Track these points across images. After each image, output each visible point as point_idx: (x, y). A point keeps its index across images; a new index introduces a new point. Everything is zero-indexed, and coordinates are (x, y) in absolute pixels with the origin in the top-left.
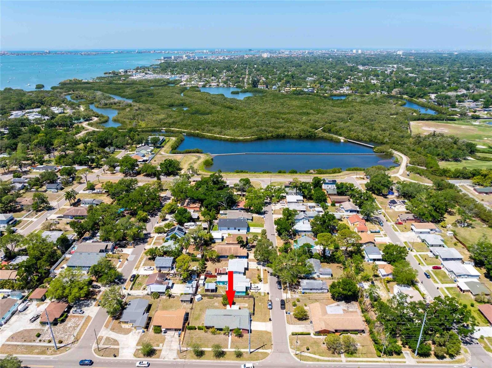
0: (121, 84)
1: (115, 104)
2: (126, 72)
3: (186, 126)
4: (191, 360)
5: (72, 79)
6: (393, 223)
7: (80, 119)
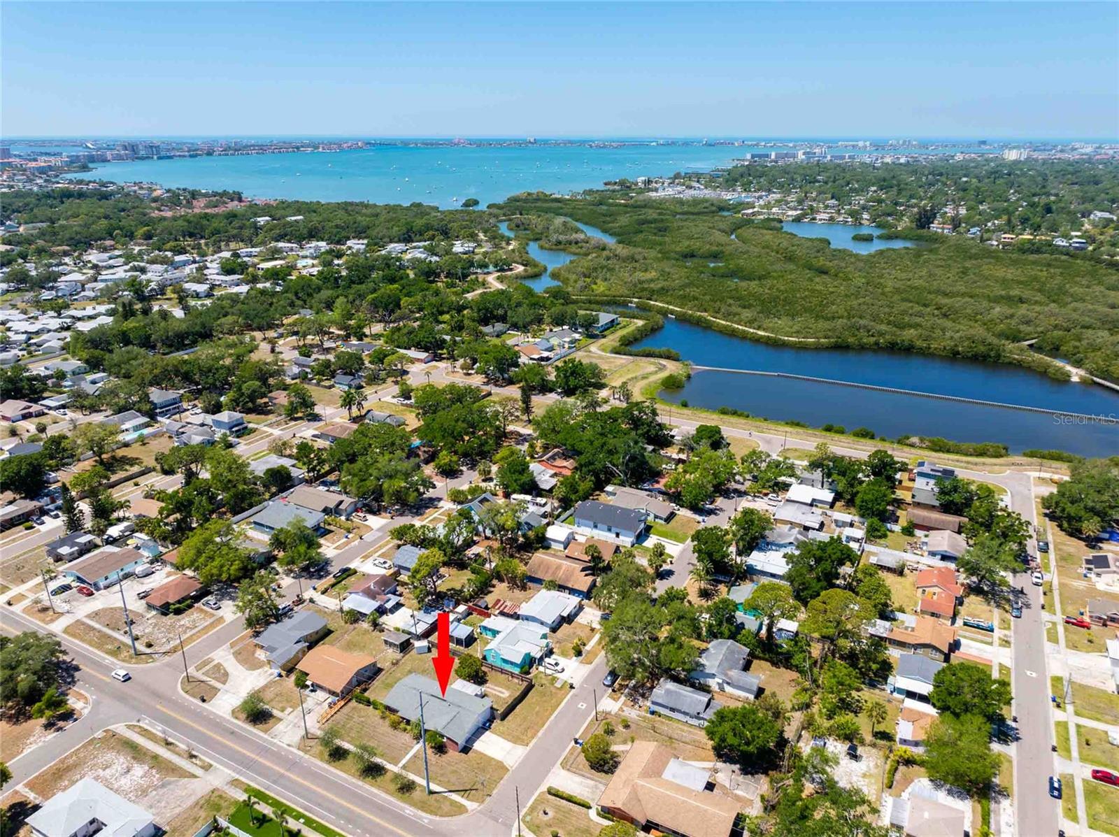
0: (621, 205)
1: (576, 243)
2: (649, 182)
3: (683, 300)
4: (313, 760)
5: (534, 191)
6: (1059, 618)
7: (486, 266)
